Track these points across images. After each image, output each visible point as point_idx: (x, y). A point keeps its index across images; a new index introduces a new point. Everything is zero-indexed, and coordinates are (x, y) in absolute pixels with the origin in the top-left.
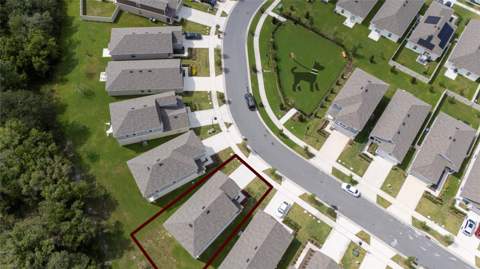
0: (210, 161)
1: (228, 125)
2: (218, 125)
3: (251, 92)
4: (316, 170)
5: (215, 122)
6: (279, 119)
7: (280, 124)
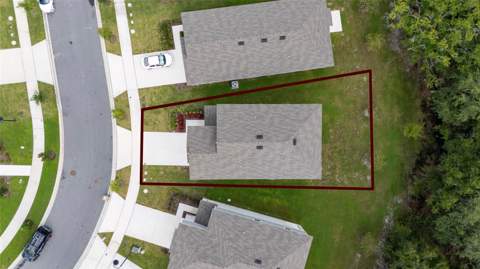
0: (182, 207)
1: (107, 237)
2: (121, 251)
3: (20, 258)
4: (60, 65)
5: (121, 258)
6: (26, 179)
7: (34, 171)
